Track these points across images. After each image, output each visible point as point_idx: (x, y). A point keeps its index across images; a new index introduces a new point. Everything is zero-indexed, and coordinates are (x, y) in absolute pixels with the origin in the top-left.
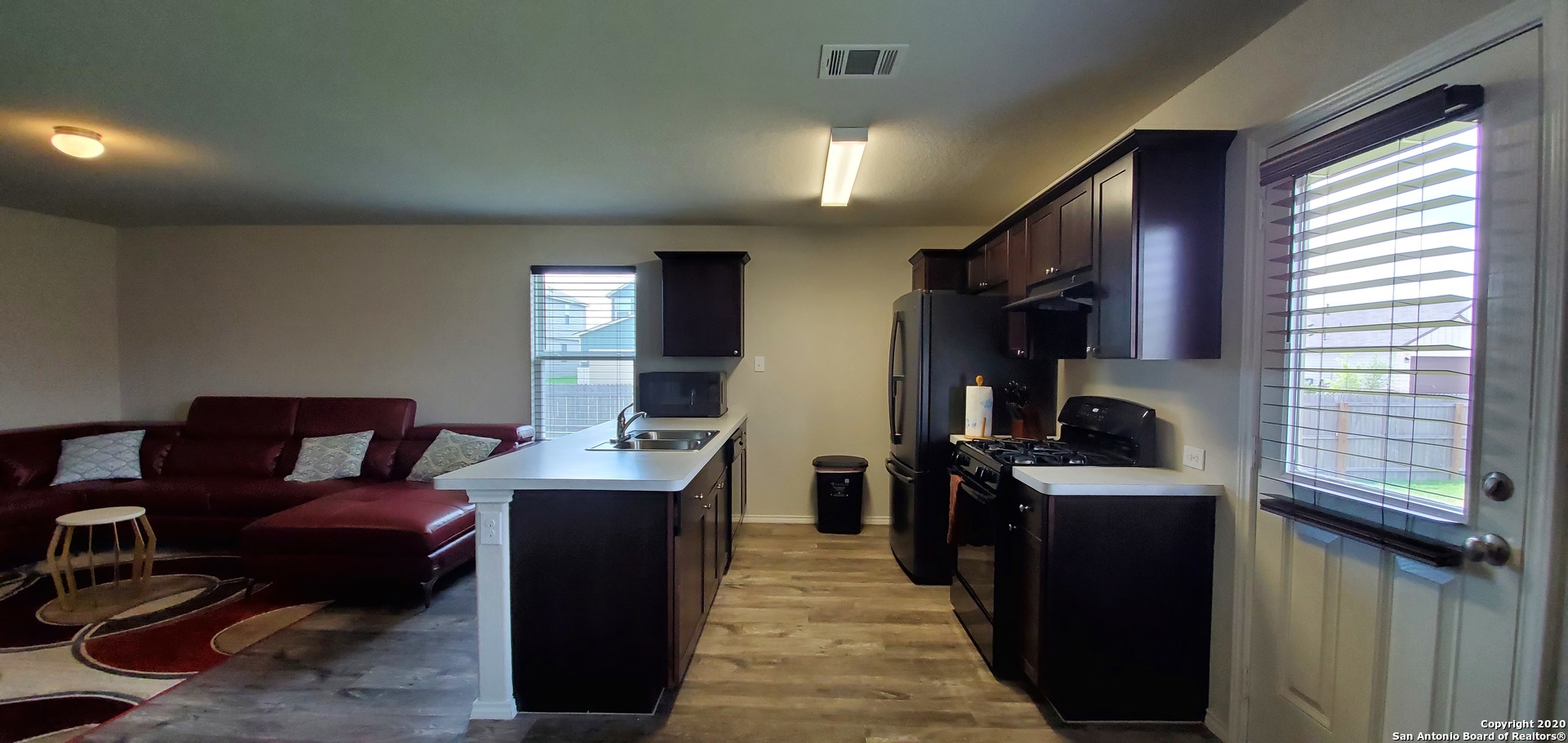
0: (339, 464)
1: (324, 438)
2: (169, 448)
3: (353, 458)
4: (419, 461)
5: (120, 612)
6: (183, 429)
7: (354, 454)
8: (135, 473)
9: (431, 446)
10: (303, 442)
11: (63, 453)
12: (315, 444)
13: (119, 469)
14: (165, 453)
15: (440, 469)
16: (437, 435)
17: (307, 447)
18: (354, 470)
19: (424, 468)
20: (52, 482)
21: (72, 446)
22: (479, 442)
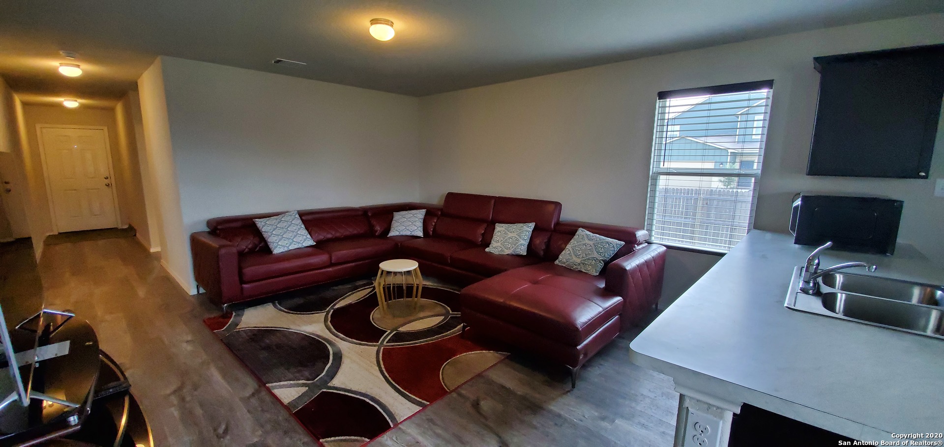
0: (515, 245)
1: (507, 225)
2: (435, 221)
3: (522, 242)
4: (564, 251)
5: (402, 325)
6: (441, 210)
7: (524, 239)
8: (421, 234)
9: (572, 241)
10: (496, 226)
11: (394, 219)
12: (503, 229)
13: (413, 231)
14: (434, 224)
15: (579, 261)
16: (576, 231)
17: (498, 230)
18: (523, 251)
19: (568, 257)
20: (388, 235)
21: (397, 216)
22: (608, 242)
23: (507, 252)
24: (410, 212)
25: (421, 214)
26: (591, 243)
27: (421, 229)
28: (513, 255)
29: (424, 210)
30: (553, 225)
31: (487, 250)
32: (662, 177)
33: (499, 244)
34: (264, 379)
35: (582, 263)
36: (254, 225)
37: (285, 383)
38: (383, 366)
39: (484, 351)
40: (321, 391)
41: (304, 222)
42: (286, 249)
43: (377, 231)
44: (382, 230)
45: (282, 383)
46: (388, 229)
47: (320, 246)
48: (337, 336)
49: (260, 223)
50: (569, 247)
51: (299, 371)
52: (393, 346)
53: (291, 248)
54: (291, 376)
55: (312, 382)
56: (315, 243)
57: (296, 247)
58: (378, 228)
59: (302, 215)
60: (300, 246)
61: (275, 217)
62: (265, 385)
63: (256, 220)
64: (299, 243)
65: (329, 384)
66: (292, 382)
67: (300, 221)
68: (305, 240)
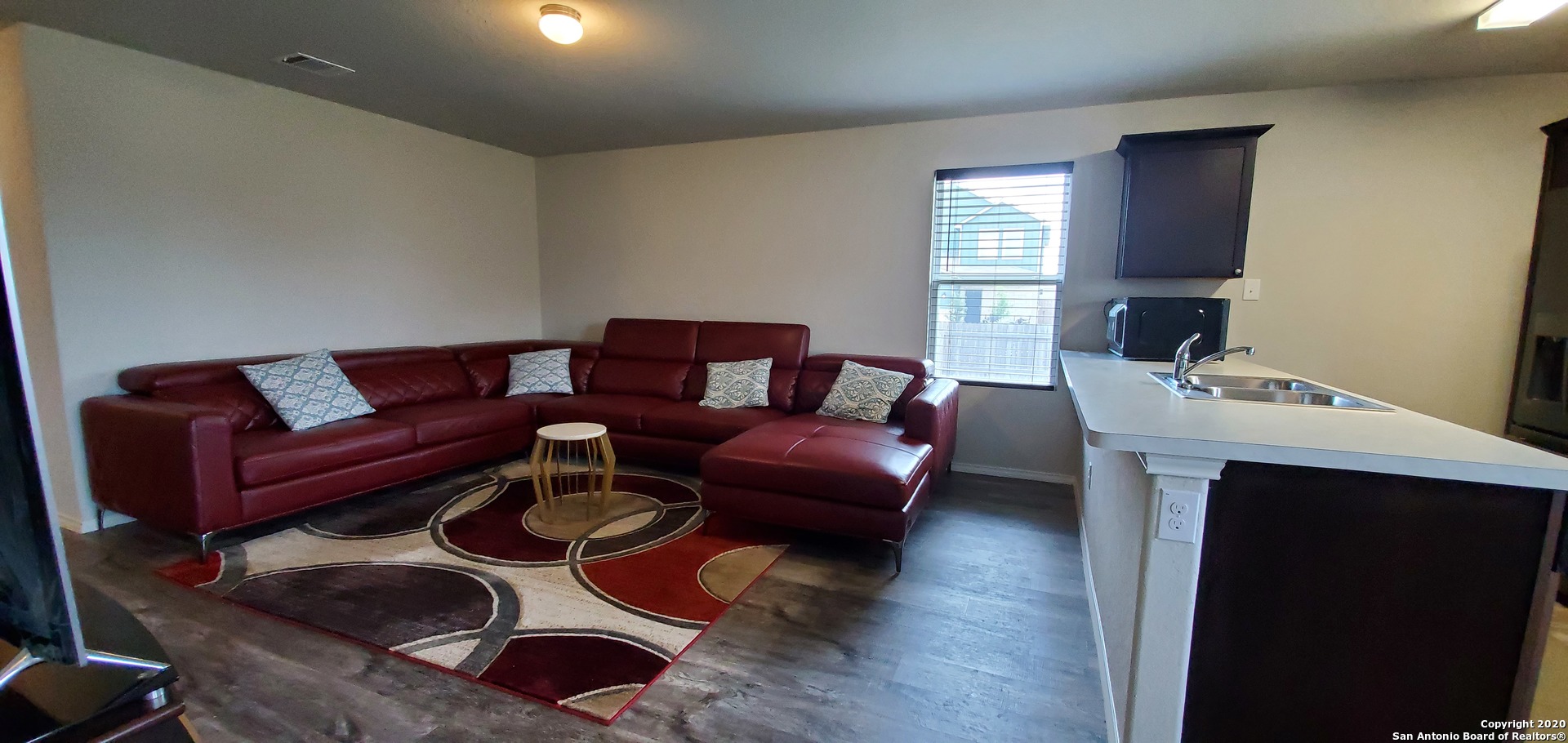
0: (749, 392)
1: (727, 364)
2: (591, 367)
3: (760, 387)
4: (830, 394)
5: (594, 530)
6: (601, 348)
7: (760, 382)
8: (568, 389)
9: (840, 378)
10: (708, 367)
11: (512, 367)
12: (722, 369)
13: (556, 384)
14: (588, 372)
15: (855, 405)
16: (841, 366)
17: (715, 372)
18: (763, 400)
19: (837, 402)
20: (506, 391)
21: (518, 361)
22: (892, 376)
23: (736, 404)
24: (543, 353)
25: (564, 356)
26: (869, 379)
27: (569, 381)
28: (746, 408)
29: (568, 350)
30: (800, 361)
31: (701, 403)
32: (941, 287)
33: (721, 393)
34: (377, 639)
35: (860, 408)
36: (242, 378)
37: (428, 640)
38: (598, 589)
39: (749, 547)
40: (509, 640)
41: (345, 371)
42: (318, 422)
43: (482, 389)
44: (493, 383)
45: (420, 642)
46: (505, 384)
47: (383, 414)
48: (481, 561)
49: (254, 374)
50: (837, 387)
51: (443, 619)
52: (594, 560)
53: (327, 419)
54: (432, 629)
55: (481, 630)
56: (374, 410)
57: (338, 417)
58: (484, 384)
59: (339, 358)
60: (346, 415)
61: (286, 362)
62: (385, 650)
63: (245, 366)
64: (343, 409)
65: (516, 628)
66: (439, 637)
67: (336, 370)
68: (355, 404)
